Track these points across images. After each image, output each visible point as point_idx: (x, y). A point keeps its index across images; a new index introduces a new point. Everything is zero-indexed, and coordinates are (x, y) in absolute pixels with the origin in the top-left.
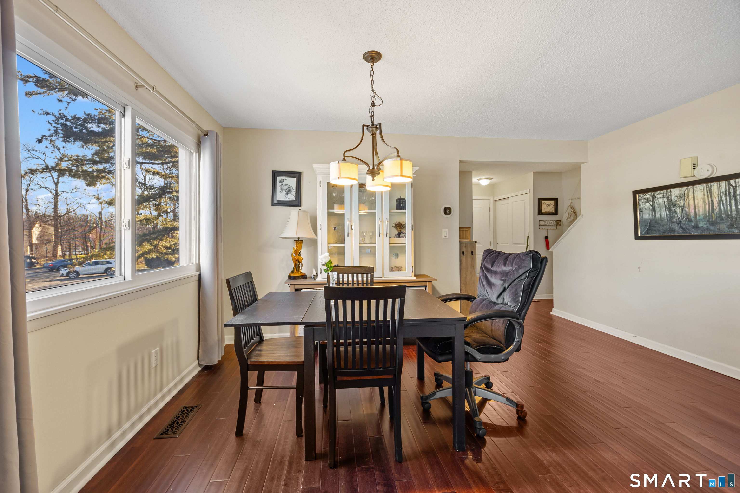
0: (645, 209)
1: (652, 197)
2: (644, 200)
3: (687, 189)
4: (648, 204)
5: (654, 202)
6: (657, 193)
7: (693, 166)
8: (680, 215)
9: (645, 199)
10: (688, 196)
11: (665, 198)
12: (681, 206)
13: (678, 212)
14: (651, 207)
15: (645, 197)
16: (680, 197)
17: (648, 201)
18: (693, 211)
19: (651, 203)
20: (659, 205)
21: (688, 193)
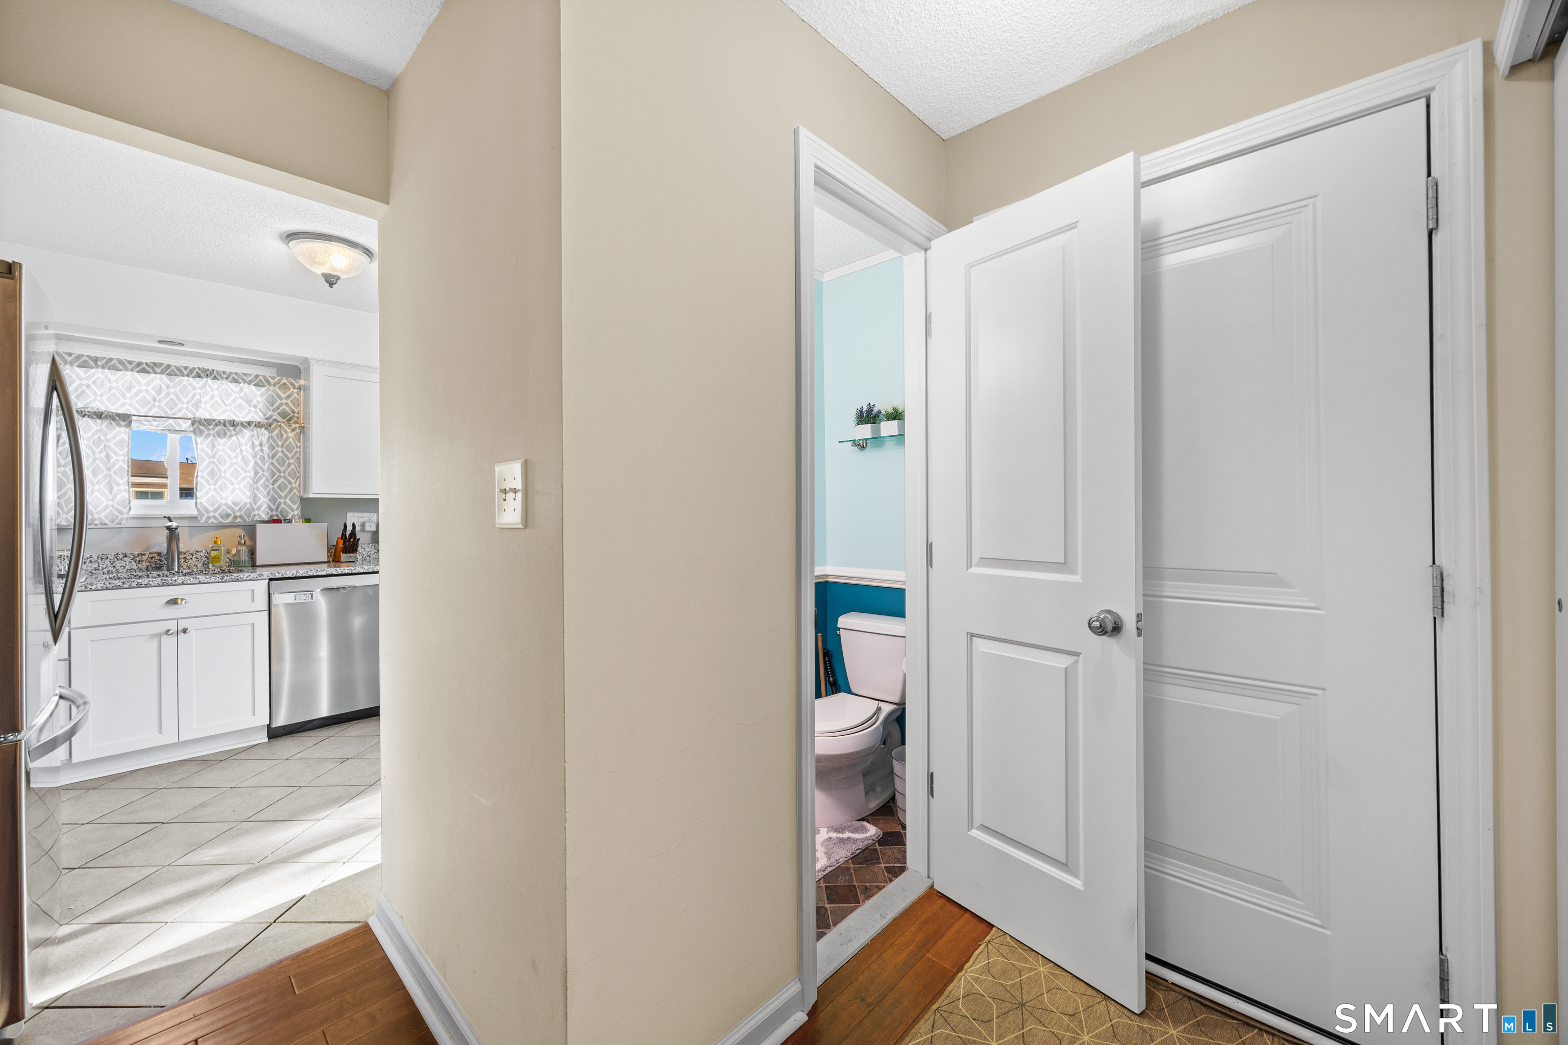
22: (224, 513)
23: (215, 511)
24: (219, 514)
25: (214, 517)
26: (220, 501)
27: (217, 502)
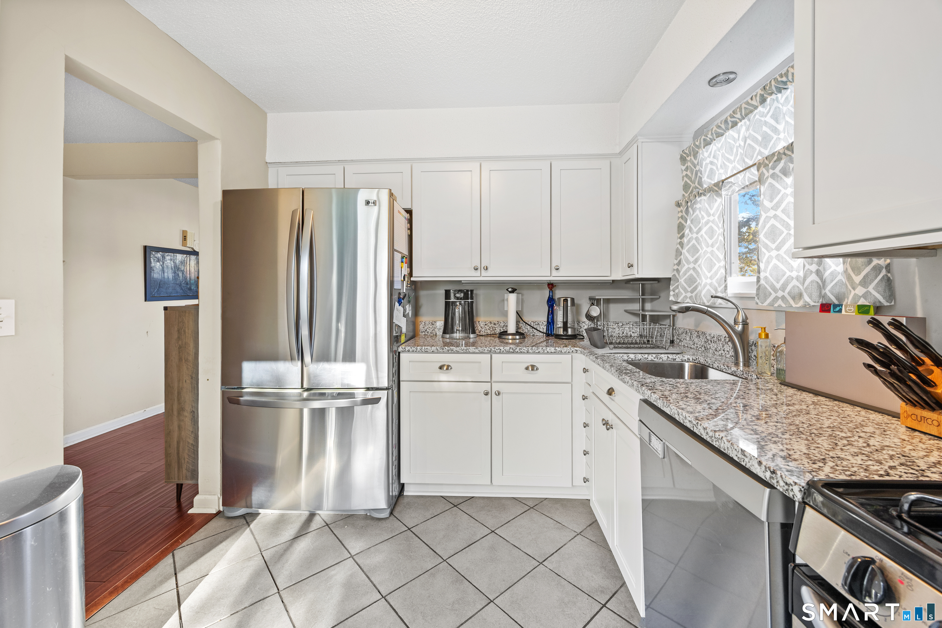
0: (156, 268)
1: (163, 257)
2: (156, 259)
3: (186, 256)
4: (158, 263)
5: (164, 263)
6: (167, 254)
7: (185, 238)
8: (181, 278)
9: (156, 257)
10: (187, 263)
11: (172, 261)
12: (182, 271)
13: (180, 275)
14: (161, 267)
15: (156, 255)
16: (182, 262)
17: (158, 261)
18: (189, 276)
19: (161, 263)
20: (167, 266)
21: (187, 260)
22: (796, 291)
23: (783, 288)
24: (789, 293)
25: (783, 298)
26: (788, 273)
27: (784, 275)
